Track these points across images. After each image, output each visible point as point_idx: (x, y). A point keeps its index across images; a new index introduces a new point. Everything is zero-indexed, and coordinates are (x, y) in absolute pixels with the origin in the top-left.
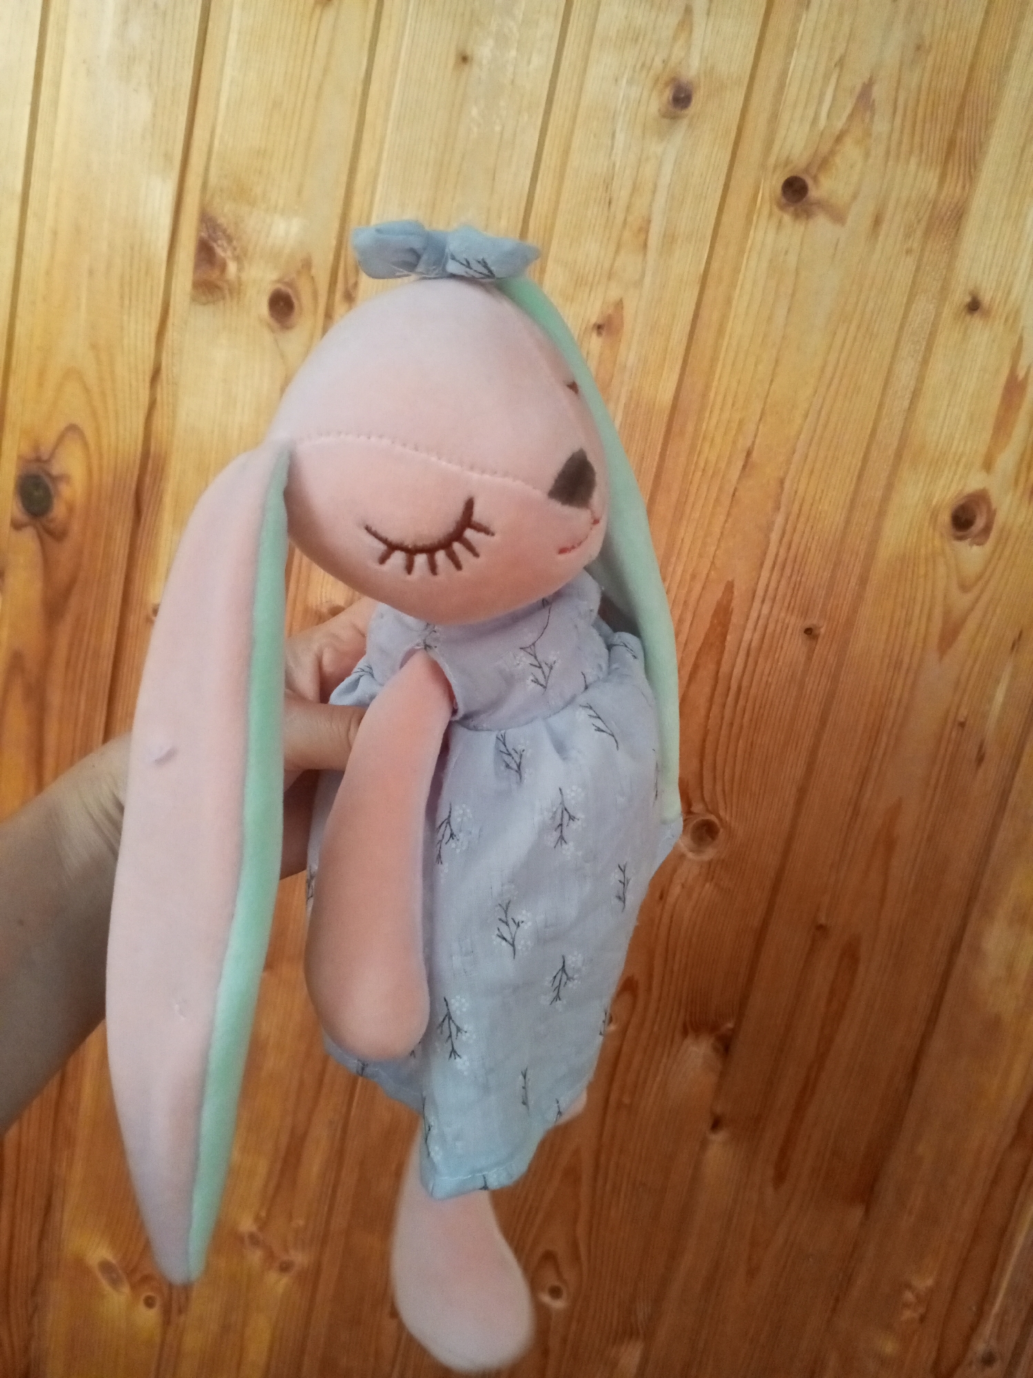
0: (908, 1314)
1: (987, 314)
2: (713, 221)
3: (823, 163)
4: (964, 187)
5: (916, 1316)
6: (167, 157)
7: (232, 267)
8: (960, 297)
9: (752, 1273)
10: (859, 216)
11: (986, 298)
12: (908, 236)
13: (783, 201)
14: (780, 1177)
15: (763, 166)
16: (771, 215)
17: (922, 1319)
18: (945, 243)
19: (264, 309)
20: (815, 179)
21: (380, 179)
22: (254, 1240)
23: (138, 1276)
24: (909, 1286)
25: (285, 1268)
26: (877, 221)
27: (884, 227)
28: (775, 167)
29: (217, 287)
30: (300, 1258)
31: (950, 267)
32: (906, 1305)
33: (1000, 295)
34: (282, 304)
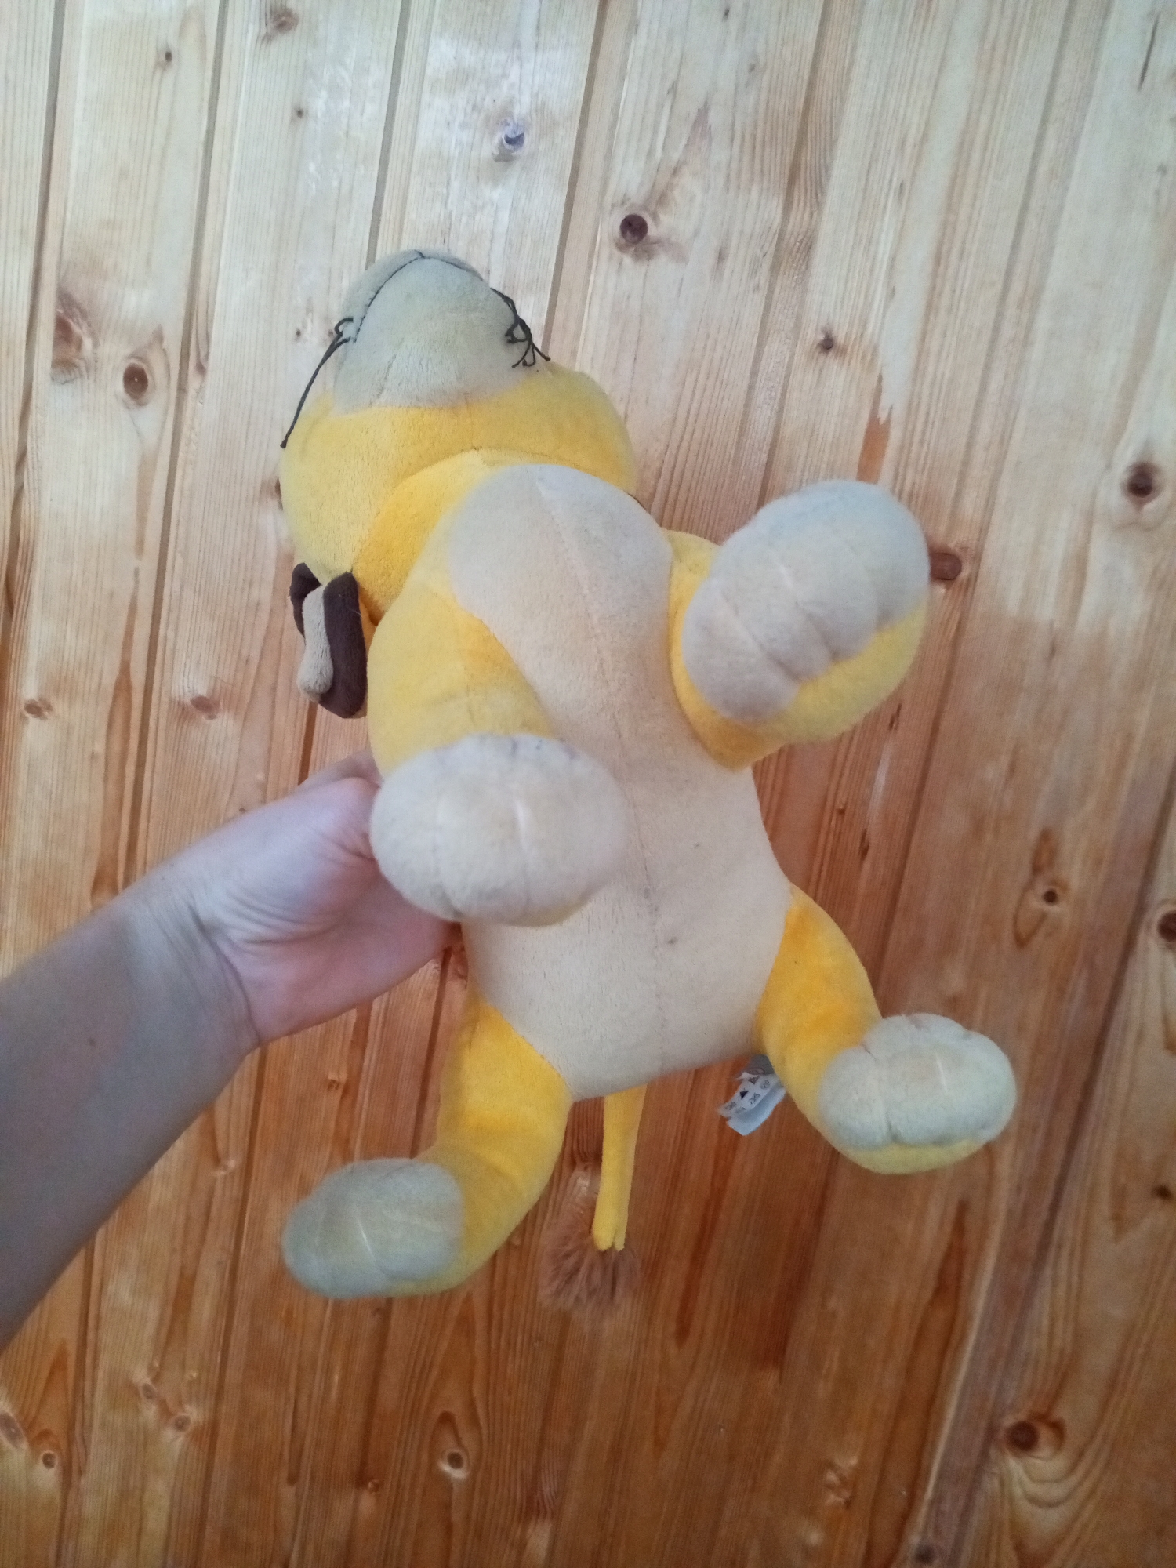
0: (832, 1499)
1: (842, 352)
2: (552, 267)
3: (660, 198)
4: (811, 216)
5: (841, 1500)
6: (23, 233)
7: (87, 343)
8: (813, 335)
9: (660, 1445)
10: (701, 255)
11: (840, 337)
12: (754, 272)
13: (623, 241)
14: (682, 1332)
15: (601, 206)
16: (611, 257)
17: (848, 1504)
18: (796, 277)
19: (119, 385)
20: (655, 216)
21: (224, 245)
22: (149, 1394)
23: (36, 1432)
24: (830, 1465)
25: (180, 1425)
26: (721, 256)
27: (729, 263)
28: (613, 206)
29: (74, 365)
30: (194, 1414)
31: (802, 303)
32: (830, 1487)
33: (855, 330)
34: (136, 380)
